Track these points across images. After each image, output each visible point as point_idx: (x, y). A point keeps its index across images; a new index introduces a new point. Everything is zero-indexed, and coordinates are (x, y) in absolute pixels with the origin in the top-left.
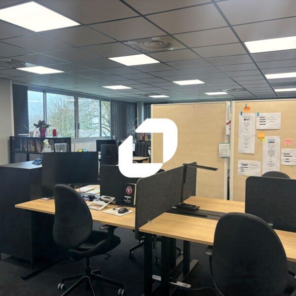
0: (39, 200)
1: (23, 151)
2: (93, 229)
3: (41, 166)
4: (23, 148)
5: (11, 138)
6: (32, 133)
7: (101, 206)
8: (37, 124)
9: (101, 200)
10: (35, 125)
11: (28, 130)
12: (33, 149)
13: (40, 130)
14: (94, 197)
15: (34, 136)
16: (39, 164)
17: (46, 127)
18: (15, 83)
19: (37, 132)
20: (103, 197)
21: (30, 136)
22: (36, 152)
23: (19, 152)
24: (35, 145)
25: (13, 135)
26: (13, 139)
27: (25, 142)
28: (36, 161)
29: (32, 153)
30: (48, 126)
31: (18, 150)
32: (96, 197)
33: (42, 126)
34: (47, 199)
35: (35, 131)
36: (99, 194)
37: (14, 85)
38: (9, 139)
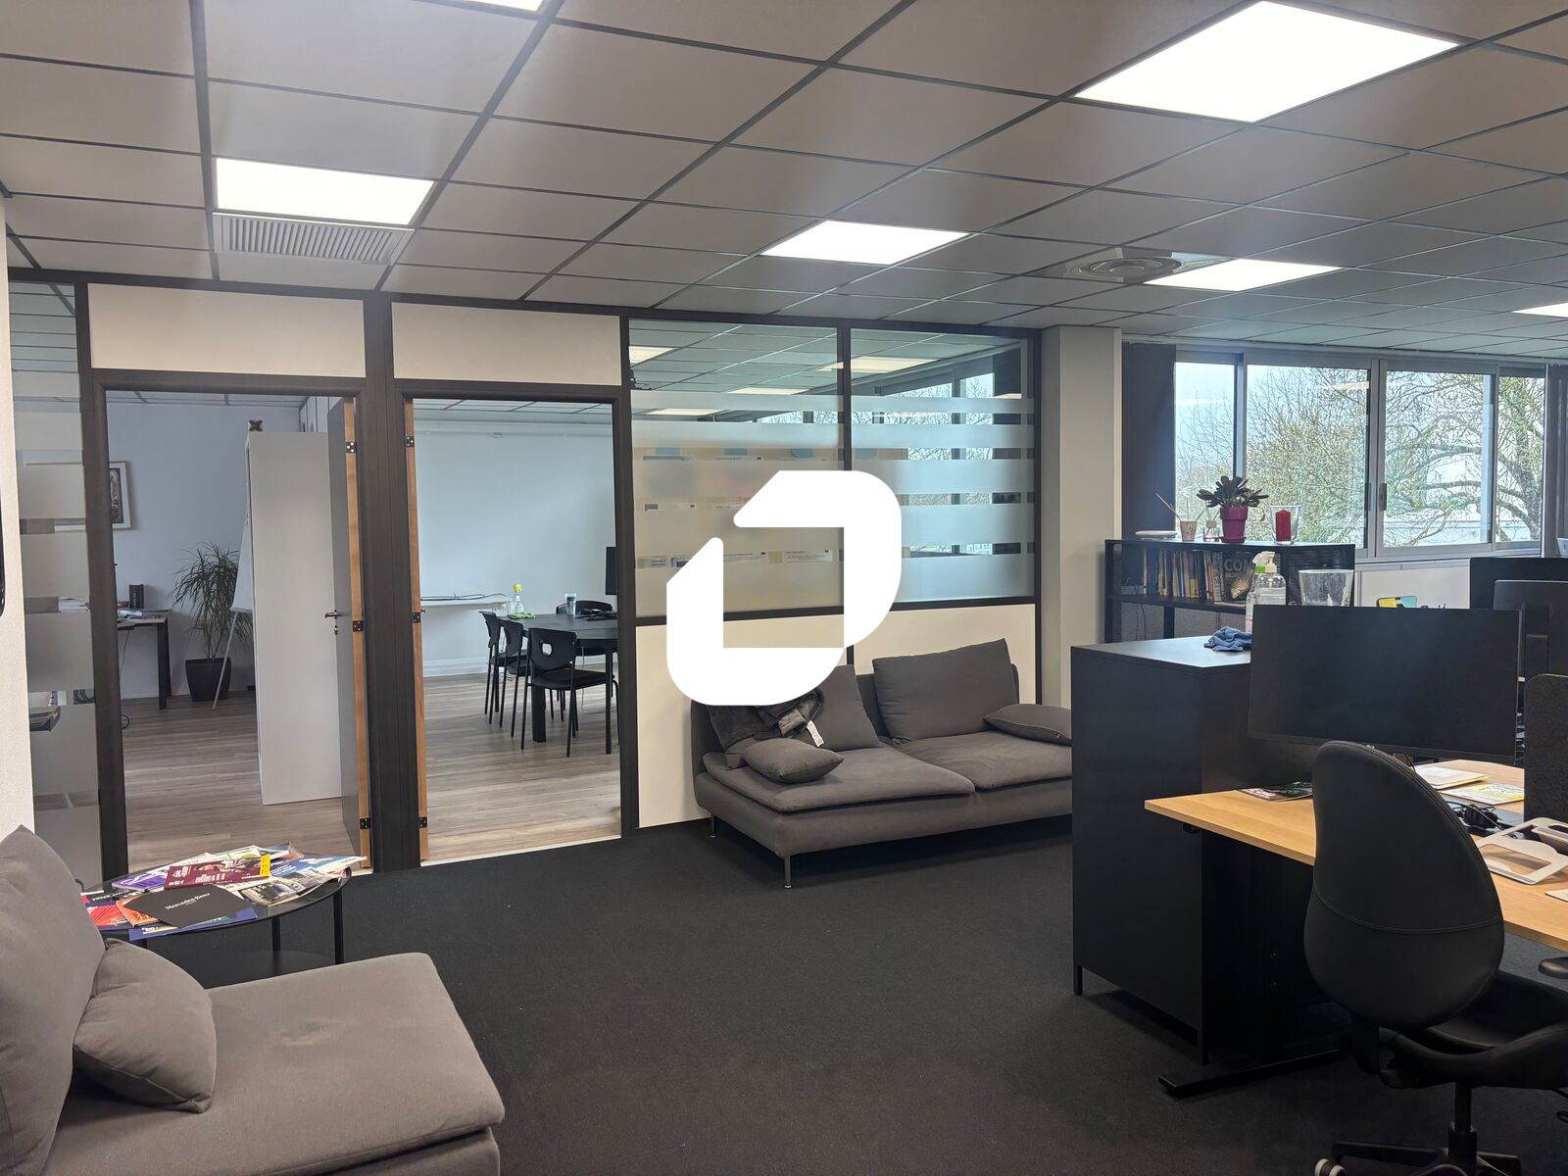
0: (1235, 792)
1: (1153, 598)
2: (1502, 968)
3: (1243, 658)
4: (1153, 585)
5: (1110, 544)
6: (1189, 528)
7: (1536, 865)
8: (1213, 489)
9: (1537, 838)
10: (1204, 495)
11: (1172, 516)
12: (1190, 589)
13: (1224, 514)
14: (1495, 818)
15: (1198, 540)
16: (1234, 651)
17: (1246, 504)
18: (1132, 339)
19: (1211, 524)
20: (1541, 824)
21: (1178, 539)
22: (1202, 603)
23: (1137, 599)
24: (1199, 575)
25: (1118, 536)
26: (1117, 548)
27: (1162, 560)
28: (1223, 637)
29: (1185, 604)
30: (1255, 499)
31: (1128, 590)
32: (1503, 819)
33: (1232, 498)
34: (1268, 795)
35: (1204, 519)
36: (1520, 808)
37: (1125, 346)
38: (1103, 549)
